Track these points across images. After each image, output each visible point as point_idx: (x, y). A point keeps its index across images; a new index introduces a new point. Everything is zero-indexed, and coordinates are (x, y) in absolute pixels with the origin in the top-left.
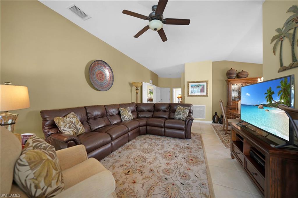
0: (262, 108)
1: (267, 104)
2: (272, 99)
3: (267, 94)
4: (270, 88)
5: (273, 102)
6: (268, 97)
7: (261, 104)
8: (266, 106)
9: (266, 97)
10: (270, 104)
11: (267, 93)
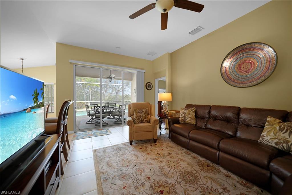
0: (30, 111)
1: (34, 106)
2: (38, 100)
3: (34, 96)
4: (36, 90)
5: (38, 103)
6: (35, 99)
7: (29, 107)
8: (33, 109)
9: (34, 99)
10: (36, 105)
11: (34, 94)
